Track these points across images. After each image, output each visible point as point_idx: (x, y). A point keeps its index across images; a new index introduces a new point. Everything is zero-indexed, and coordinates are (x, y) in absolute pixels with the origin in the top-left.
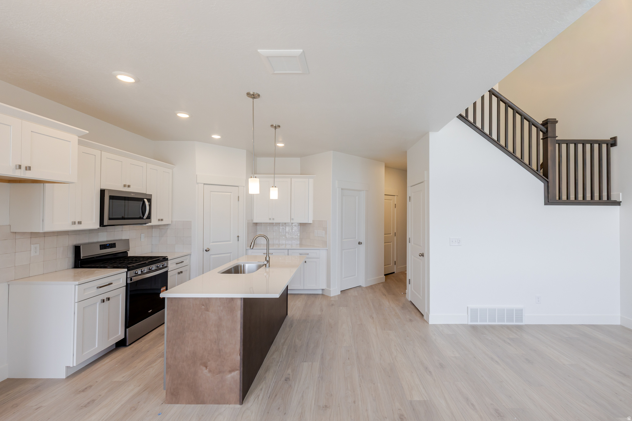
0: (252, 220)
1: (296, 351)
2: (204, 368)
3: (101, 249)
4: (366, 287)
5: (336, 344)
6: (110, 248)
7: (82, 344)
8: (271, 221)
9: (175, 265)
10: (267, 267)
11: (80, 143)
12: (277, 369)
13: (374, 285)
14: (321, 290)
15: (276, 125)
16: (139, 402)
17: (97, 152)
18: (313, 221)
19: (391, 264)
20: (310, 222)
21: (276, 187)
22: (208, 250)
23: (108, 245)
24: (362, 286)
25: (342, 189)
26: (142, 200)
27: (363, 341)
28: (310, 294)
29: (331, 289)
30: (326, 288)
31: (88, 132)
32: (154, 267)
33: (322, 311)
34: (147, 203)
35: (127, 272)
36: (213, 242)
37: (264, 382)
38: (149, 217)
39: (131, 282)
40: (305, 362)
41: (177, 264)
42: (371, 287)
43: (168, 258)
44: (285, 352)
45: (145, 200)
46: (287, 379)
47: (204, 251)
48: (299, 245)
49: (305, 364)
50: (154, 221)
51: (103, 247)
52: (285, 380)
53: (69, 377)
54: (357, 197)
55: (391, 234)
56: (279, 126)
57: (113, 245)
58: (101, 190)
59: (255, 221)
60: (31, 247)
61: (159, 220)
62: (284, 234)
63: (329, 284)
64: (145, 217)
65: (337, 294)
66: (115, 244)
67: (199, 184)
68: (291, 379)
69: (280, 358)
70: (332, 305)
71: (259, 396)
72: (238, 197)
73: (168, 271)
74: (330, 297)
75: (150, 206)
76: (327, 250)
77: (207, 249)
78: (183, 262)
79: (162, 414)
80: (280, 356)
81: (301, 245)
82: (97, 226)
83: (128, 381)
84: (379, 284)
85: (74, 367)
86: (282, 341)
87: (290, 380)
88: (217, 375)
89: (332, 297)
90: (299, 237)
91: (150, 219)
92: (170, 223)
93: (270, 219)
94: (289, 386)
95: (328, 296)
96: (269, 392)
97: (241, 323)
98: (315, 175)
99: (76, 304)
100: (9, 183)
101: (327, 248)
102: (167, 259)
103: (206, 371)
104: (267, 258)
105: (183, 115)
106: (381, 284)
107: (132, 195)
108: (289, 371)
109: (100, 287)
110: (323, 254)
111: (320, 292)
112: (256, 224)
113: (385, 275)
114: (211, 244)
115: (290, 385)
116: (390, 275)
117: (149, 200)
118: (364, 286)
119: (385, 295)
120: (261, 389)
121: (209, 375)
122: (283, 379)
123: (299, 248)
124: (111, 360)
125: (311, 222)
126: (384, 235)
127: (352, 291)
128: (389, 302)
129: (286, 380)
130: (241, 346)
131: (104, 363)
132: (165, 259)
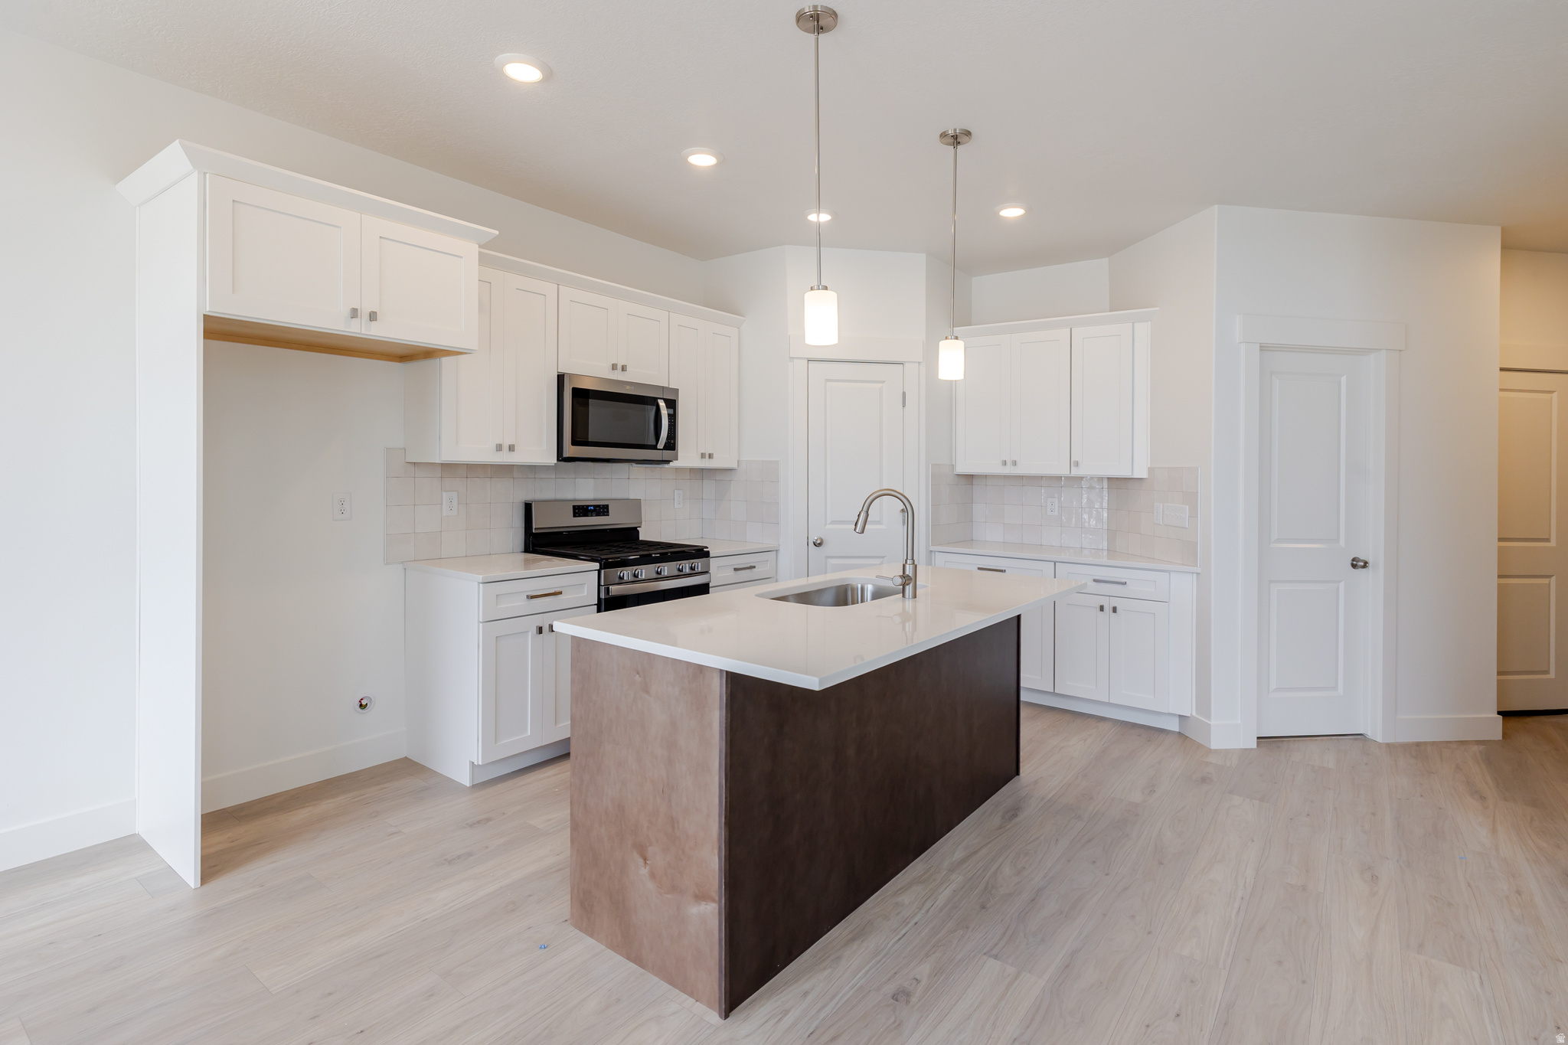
0: (953, 467)
1: (983, 907)
2: (641, 861)
3: (574, 516)
4: (1389, 745)
5: (1149, 933)
6: (596, 516)
7: (495, 722)
8: (1009, 470)
9: (732, 572)
10: (907, 596)
11: (483, 260)
12: (889, 945)
13: (1433, 743)
14: (1177, 720)
15: (955, 130)
16: (530, 896)
17: (549, 288)
18: (1150, 469)
19: (1547, 672)
20: (1140, 472)
21: (957, 338)
22: (818, 542)
23: (592, 508)
24: (1369, 734)
25: (1263, 348)
26: (654, 401)
27: (1280, 963)
28: (1134, 726)
29: (1212, 722)
30: (1194, 714)
31: (497, 232)
32: (667, 568)
33: (1153, 792)
34: (664, 412)
35: (599, 572)
36: (833, 522)
37: (826, 973)
38: (671, 445)
39: (608, 597)
40: (996, 957)
41: (735, 569)
42: (1418, 751)
43: (709, 552)
44: (945, 894)
45: (662, 404)
46: (901, 996)
47: (811, 544)
48: (1105, 553)
49: (992, 966)
50: (687, 456)
51: (581, 510)
52: (893, 998)
53: (477, 787)
54: (1344, 379)
55: (1548, 540)
56: (968, 133)
57: (602, 510)
58: (558, 376)
59: (961, 469)
60: (442, 495)
61: (703, 456)
62: (1056, 513)
63: (1203, 701)
64: (661, 445)
65: (1242, 746)
66: (607, 507)
67: (795, 360)
68: (914, 999)
69: (920, 909)
70: (1204, 780)
71: (786, 1012)
72: (904, 394)
73: (708, 584)
74: (1209, 751)
75: (673, 418)
76: (1198, 574)
77: (817, 540)
78: (754, 567)
79: (546, 950)
80: (923, 904)
81: (1112, 552)
82: (553, 459)
83: (550, 834)
84: (1462, 743)
85: (479, 765)
86: (959, 855)
87: (908, 1002)
88: (669, 896)
89: (1216, 751)
90: (1105, 527)
91: (674, 450)
92: (734, 465)
93: (1005, 463)
94: (895, 1022)
95: (1199, 746)
96: (822, 1015)
97: (720, 751)
98: (1157, 308)
99: (481, 624)
100: (400, 362)
101: (1198, 570)
102: (707, 555)
103: (644, 871)
104: (907, 566)
105: (702, 160)
106: (1475, 748)
107: (628, 387)
108: (924, 970)
109: (533, 597)
110: (1182, 587)
111: (1174, 726)
112: (970, 478)
113: (1504, 714)
114: (828, 526)
115: (899, 1025)
116: (1543, 718)
117: (672, 404)
118: (1379, 740)
119: (1483, 798)
120: (806, 994)
121: (650, 885)
122: (890, 988)
123: (1105, 561)
124: (558, 774)
125: (1145, 476)
126: (1496, 544)
127: (1313, 746)
128: (1494, 831)
129: (895, 997)
130: (720, 827)
131: (545, 775)
132: (701, 553)
